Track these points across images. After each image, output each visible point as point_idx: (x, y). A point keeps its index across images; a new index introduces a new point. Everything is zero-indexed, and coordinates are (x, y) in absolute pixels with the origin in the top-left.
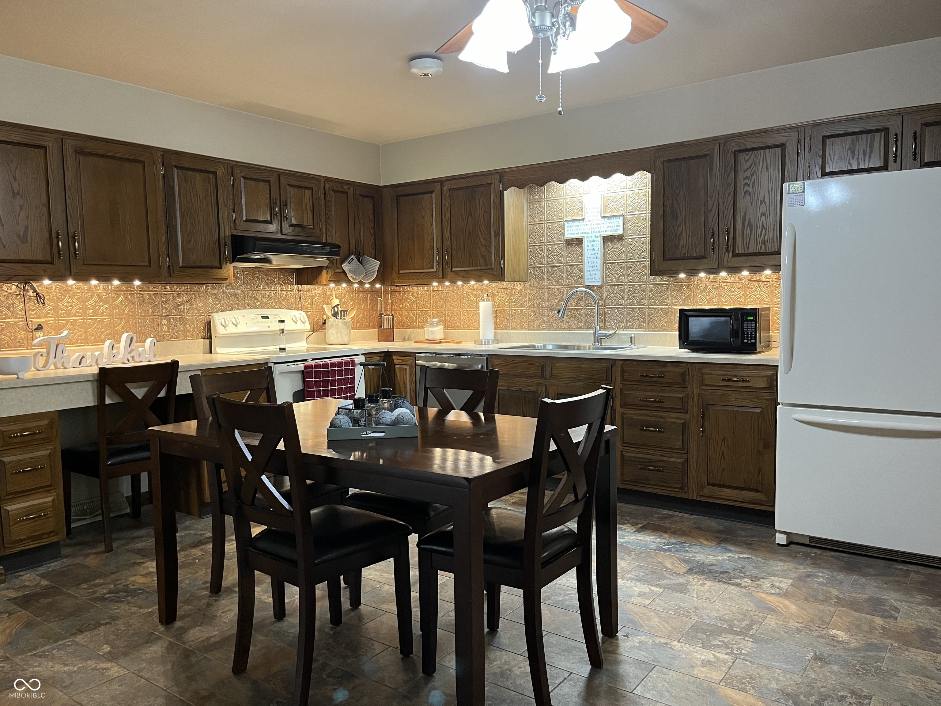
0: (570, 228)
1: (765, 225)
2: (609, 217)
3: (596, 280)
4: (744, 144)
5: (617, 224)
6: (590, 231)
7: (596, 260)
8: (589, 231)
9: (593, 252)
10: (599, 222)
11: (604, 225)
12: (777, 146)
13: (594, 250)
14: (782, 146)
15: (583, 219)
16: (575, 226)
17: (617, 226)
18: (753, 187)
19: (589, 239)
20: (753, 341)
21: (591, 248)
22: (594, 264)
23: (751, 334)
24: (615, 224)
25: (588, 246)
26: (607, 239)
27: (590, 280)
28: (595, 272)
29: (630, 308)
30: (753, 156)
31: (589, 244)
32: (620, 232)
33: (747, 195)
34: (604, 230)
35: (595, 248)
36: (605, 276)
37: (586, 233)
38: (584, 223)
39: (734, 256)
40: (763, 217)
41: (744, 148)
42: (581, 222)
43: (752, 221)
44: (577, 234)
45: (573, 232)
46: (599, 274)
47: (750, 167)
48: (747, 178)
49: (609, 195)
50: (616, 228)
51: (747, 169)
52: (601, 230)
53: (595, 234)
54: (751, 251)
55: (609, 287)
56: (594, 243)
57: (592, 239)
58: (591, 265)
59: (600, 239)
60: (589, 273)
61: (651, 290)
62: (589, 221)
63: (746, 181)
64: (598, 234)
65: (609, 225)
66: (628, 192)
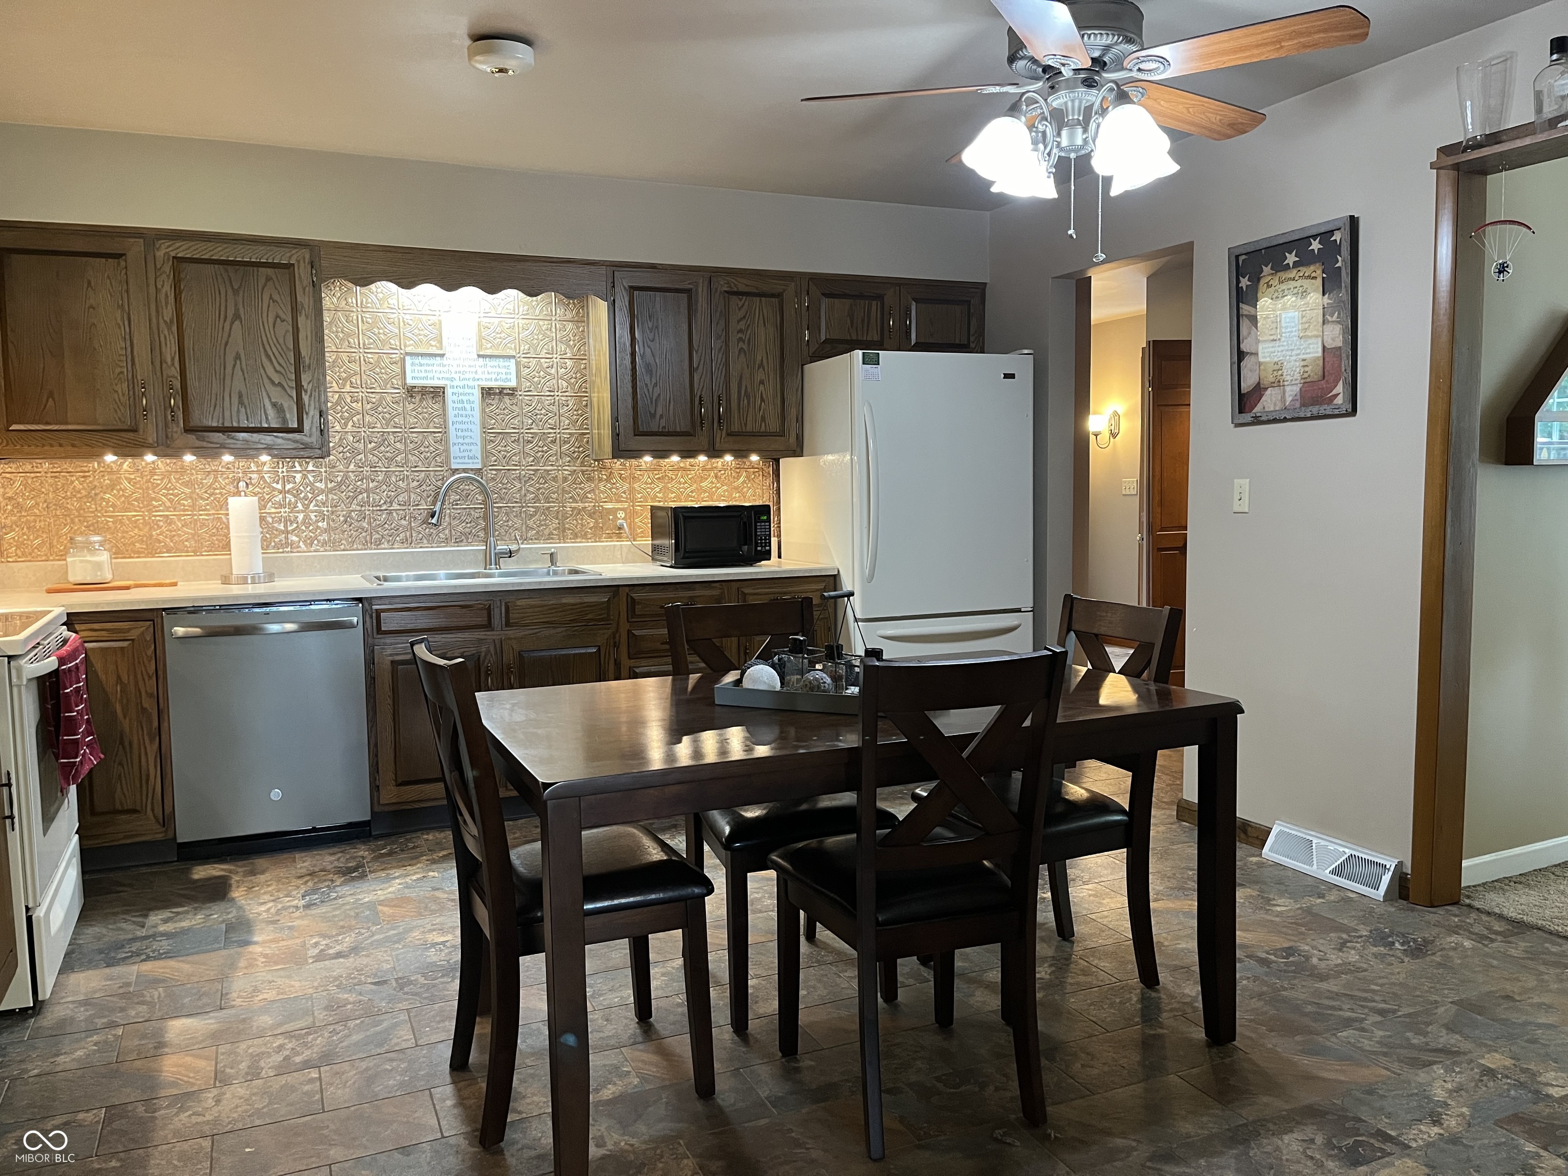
0: (417, 368)
1: (764, 396)
2: (491, 357)
3: (470, 461)
4: (735, 285)
5: (506, 370)
6: (457, 376)
7: (470, 426)
8: (453, 375)
9: (464, 413)
10: (472, 363)
11: (483, 369)
12: (773, 296)
13: (465, 409)
14: (779, 296)
15: (442, 355)
16: (428, 365)
17: (506, 374)
18: (749, 345)
19: (455, 390)
20: (767, 548)
21: (460, 406)
22: (466, 434)
23: (765, 539)
24: (504, 371)
25: (454, 402)
26: (487, 393)
27: (458, 460)
28: (469, 448)
29: (532, 507)
30: (747, 303)
31: (455, 398)
32: (513, 383)
33: (742, 355)
34: (483, 377)
35: (468, 406)
36: (486, 454)
37: (447, 379)
38: (445, 361)
39: (728, 435)
40: (762, 387)
41: (735, 289)
42: (438, 358)
43: (749, 390)
44: (433, 378)
45: (423, 375)
46: (477, 451)
47: (744, 317)
48: (740, 331)
49: (487, 320)
50: (504, 377)
51: (741, 319)
52: (477, 377)
53: (466, 382)
54: (749, 429)
55: (494, 472)
56: (465, 398)
57: (461, 391)
58: (460, 434)
59: (477, 394)
60: (456, 448)
61: (565, 479)
62: (454, 359)
63: (740, 335)
64: (476, 383)
65: (490, 370)
66: (521, 321)
